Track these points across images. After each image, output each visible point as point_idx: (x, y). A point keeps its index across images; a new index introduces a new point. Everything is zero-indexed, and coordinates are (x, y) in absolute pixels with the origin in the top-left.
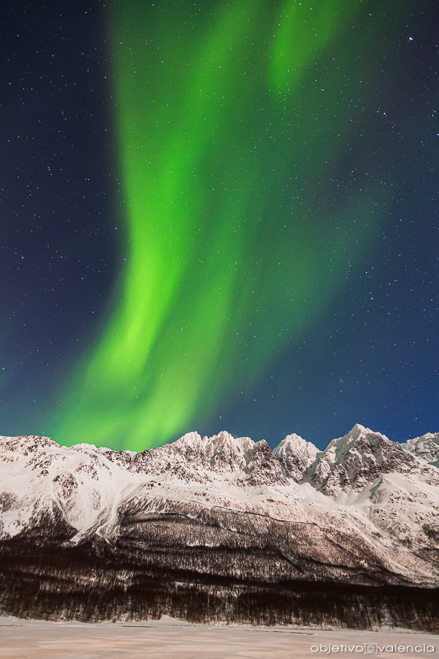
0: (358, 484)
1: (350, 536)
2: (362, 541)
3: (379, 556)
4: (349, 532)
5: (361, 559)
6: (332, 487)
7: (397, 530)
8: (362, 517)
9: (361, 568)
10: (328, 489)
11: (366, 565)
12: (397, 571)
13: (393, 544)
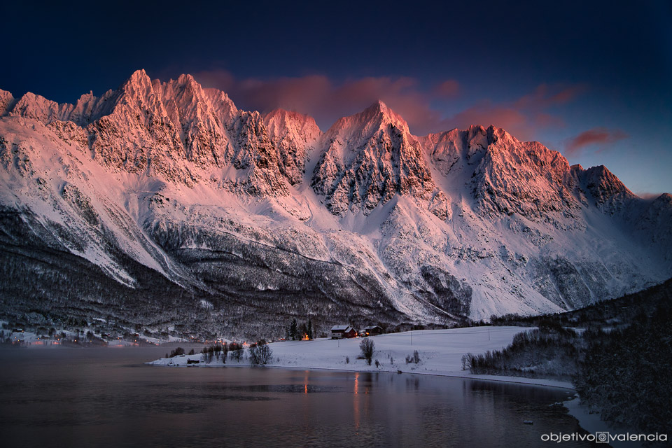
0: (368, 203)
1: (368, 277)
2: (376, 282)
3: (389, 296)
4: (366, 273)
5: (377, 299)
6: (340, 205)
7: (402, 271)
8: (372, 252)
9: (379, 307)
10: (334, 206)
11: (382, 305)
12: (400, 310)
13: (398, 285)
